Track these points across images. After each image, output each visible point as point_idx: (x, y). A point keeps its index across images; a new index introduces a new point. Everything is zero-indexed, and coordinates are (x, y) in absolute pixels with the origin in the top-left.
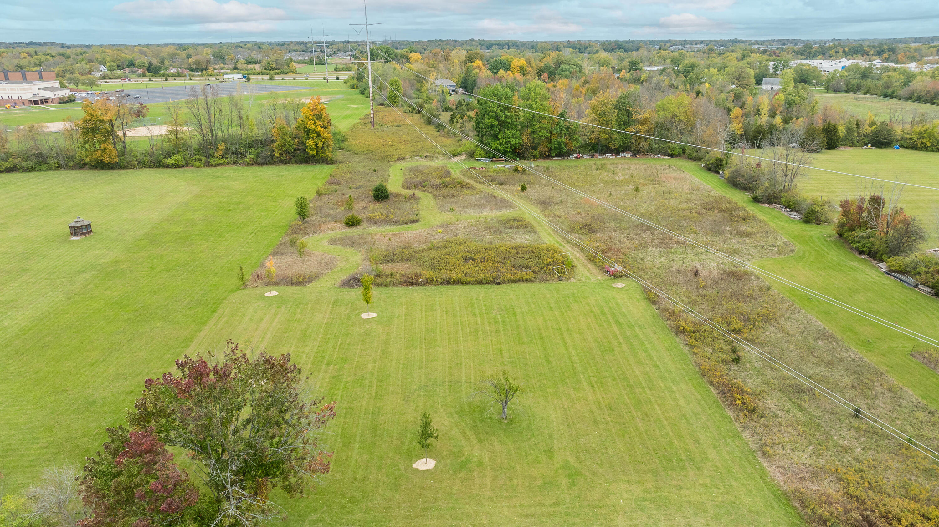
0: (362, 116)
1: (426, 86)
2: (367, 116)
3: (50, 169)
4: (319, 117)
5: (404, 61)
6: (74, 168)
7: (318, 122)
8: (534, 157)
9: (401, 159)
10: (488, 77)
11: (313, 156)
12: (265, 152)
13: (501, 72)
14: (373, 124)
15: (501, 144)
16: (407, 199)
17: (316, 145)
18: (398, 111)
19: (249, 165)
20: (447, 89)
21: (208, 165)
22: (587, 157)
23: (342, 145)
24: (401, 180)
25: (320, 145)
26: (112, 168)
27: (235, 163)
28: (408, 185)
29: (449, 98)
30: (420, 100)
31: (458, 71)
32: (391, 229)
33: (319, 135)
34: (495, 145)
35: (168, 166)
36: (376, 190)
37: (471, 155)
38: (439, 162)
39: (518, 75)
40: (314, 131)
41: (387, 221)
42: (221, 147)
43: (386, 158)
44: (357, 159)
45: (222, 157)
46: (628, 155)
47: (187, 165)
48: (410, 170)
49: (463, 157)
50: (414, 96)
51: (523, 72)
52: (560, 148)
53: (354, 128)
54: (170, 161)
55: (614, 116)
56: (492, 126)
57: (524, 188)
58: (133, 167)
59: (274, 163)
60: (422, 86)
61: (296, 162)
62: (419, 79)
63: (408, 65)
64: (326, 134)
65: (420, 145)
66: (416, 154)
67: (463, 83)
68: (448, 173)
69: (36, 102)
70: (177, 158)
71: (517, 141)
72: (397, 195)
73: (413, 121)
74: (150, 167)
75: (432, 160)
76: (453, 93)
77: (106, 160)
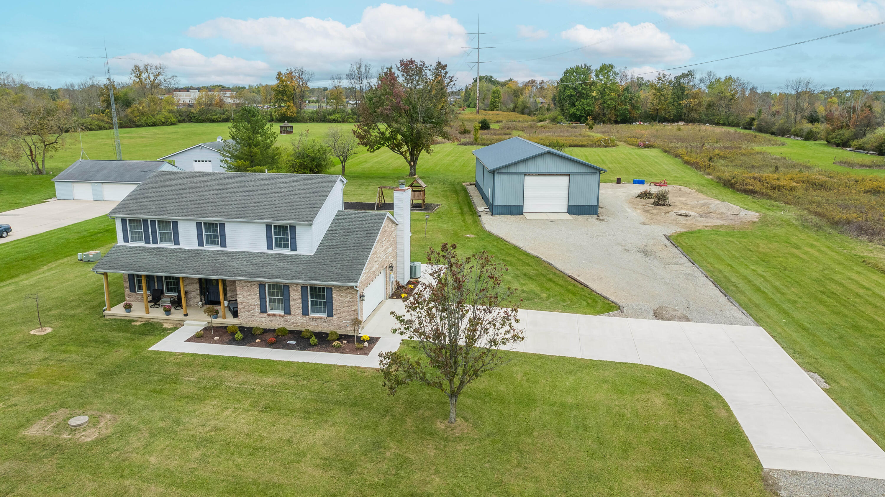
8: (603, 122)
9: (499, 122)
14: (477, 113)
15: (577, 110)
22: (648, 124)
24: (499, 127)
26: (291, 122)
34: (573, 111)
35: (330, 122)
37: (553, 120)
46: (681, 124)
47: (343, 122)
49: (548, 122)
54: (332, 117)
58: (305, 121)
62: (517, 94)
66: (511, 120)
70: (336, 116)
71: (590, 108)
72: (495, 129)
74: (317, 122)
75: (523, 123)
77: (289, 114)
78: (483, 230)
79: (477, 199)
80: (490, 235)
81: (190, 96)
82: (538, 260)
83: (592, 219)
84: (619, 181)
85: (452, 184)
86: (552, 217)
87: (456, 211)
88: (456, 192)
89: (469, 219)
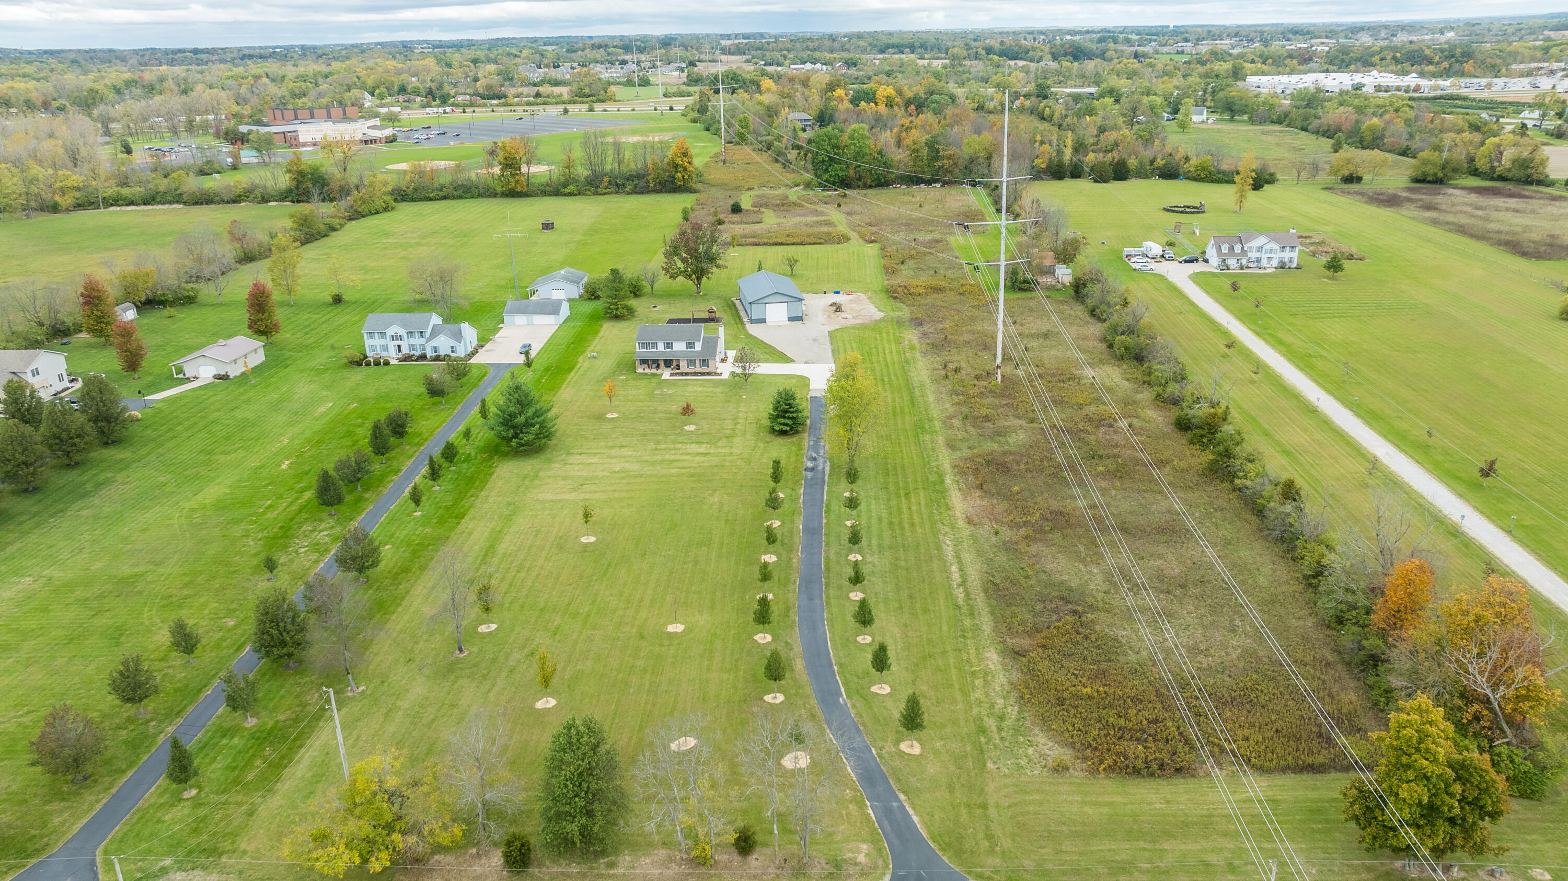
0: (712, 154)
1: (778, 121)
2: (716, 155)
3: (472, 197)
4: (685, 154)
5: (754, 88)
6: (489, 196)
7: (685, 159)
8: (859, 187)
9: (750, 189)
10: (847, 110)
11: (680, 186)
12: (642, 183)
13: (863, 104)
14: (724, 162)
15: (830, 176)
16: (754, 212)
17: (683, 177)
18: (747, 149)
19: (628, 194)
20: (799, 125)
21: (596, 194)
22: (904, 187)
23: (700, 179)
24: (751, 202)
25: (686, 177)
26: (520, 196)
27: (617, 193)
28: (755, 205)
29: (802, 135)
30: (770, 138)
31: (816, 101)
32: (743, 226)
33: (685, 169)
34: (826, 176)
35: (565, 195)
36: (733, 205)
37: (808, 185)
38: (781, 191)
39: (882, 108)
40: (682, 166)
41: (741, 222)
42: (606, 179)
43: (738, 188)
44: (714, 189)
45: (607, 187)
46: (938, 185)
47: (579, 194)
48: (758, 196)
49: (802, 187)
50: (764, 133)
51: (890, 104)
52: (878, 179)
53: (706, 165)
54: (567, 191)
55: (925, 152)
56: (824, 161)
57: (839, 205)
58: (536, 195)
59: (648, 192)
60: (773, 122)
61: (666, 192)
62: (771, 112)
63: (757, 96)
64: (691, 169)
65: (766, 179)
66: (762, 185)
67: (820, 117)
68: (787, 197)
69: (366, 142)
70: (572, 188)
71: (844, 173)
72: (747, 211)
73: (763, 160)
74: (550, 195)
75: (775, 190)
76: (808, 128)
77: (519, 189)
78: (747, 333)
79: (742, 313)
80: (751, 335)
81: (321, 131)
82: (770, 346)
83: (799, 323)
84: (825, 293)
85: (725, 300)
86: (780, 324)
87: (733, 322)
88: (729, 306)
89: (740, 326)
